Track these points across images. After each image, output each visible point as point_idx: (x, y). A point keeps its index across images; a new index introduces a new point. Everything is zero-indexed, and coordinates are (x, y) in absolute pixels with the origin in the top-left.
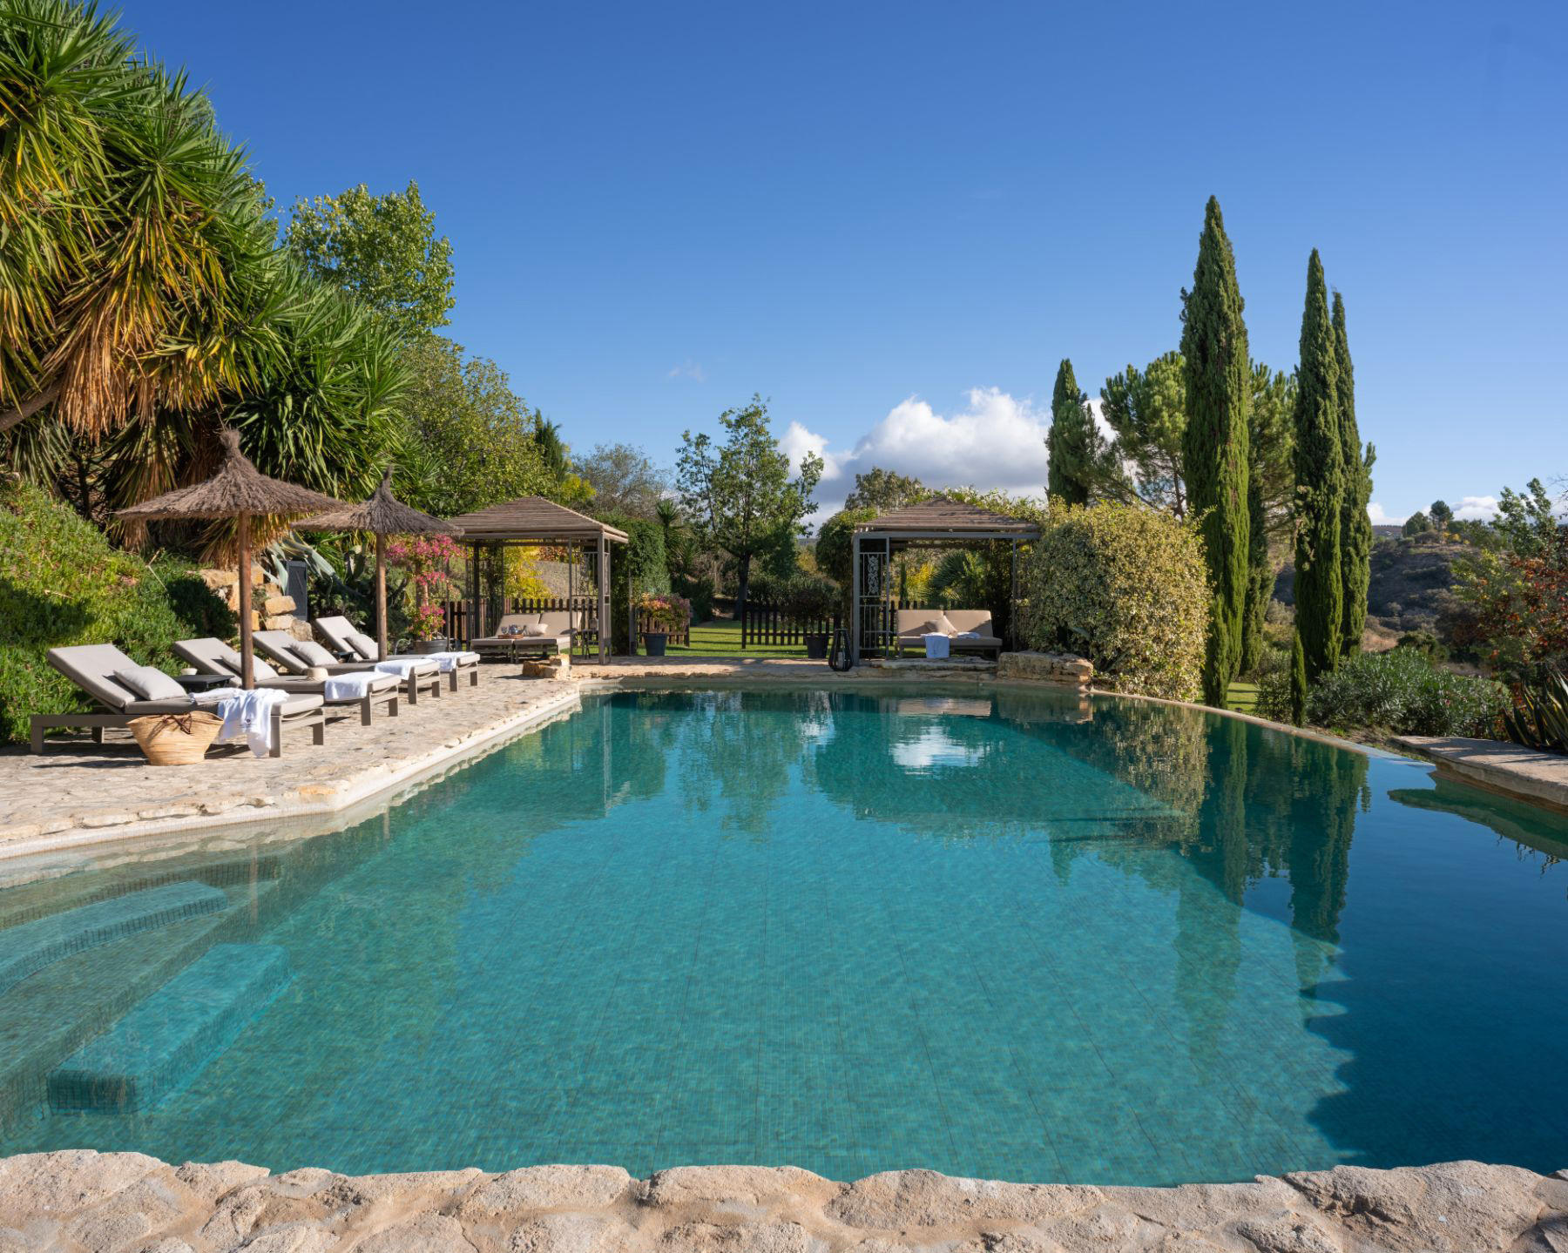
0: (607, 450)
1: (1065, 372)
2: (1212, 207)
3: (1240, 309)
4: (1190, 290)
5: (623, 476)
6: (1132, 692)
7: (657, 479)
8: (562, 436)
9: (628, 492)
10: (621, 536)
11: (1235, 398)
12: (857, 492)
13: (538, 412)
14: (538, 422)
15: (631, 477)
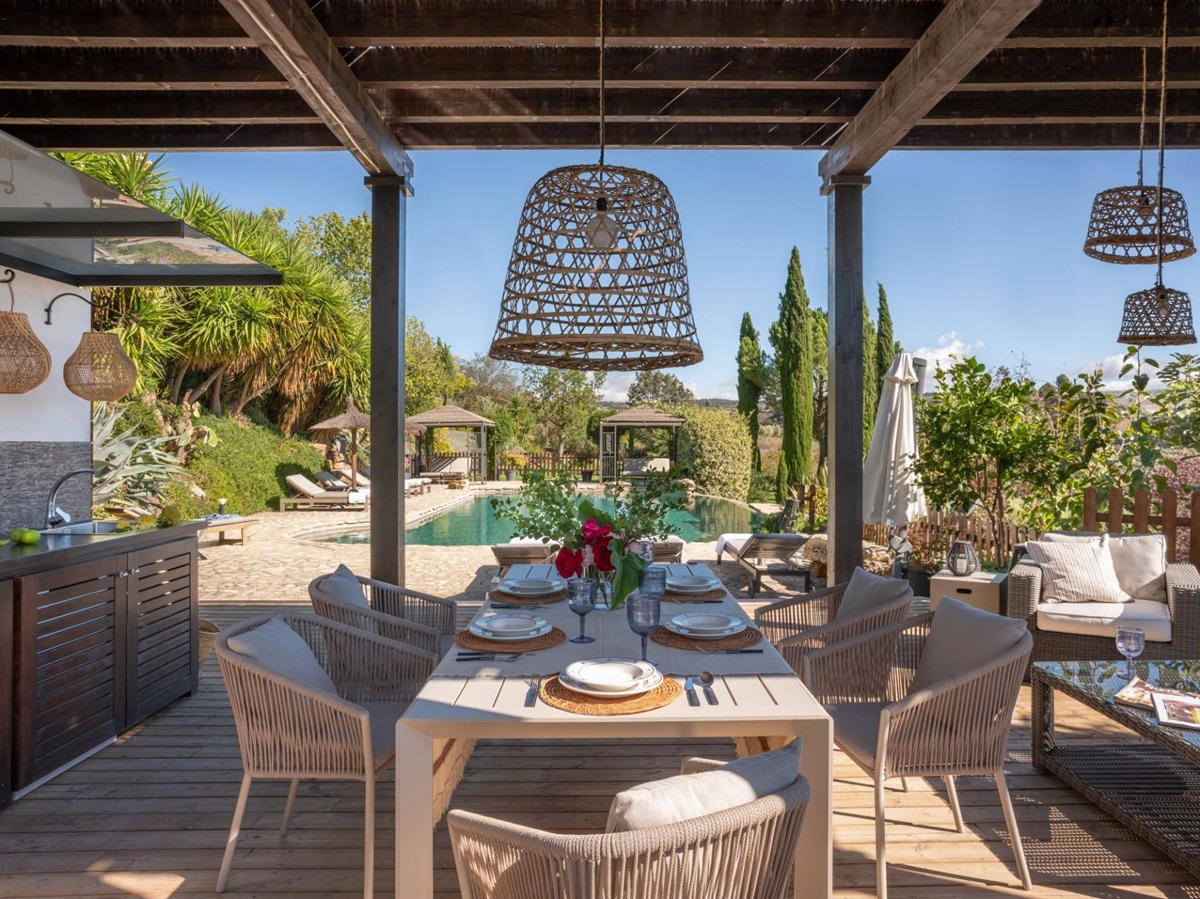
0: (481, 356)
1: (746, 320)
2: (794, 252)
3: (807, 304)
4: (783, 294)
5: (492, 372)
6: (714, 495)
7: (513, 374)
8: (453, 352)
9: (494, 382)
10: (491, 423)
11: (804, 349)
12: (637, 382)
13: (439, 338)
14: (439, 344)
15: (496, 373)
